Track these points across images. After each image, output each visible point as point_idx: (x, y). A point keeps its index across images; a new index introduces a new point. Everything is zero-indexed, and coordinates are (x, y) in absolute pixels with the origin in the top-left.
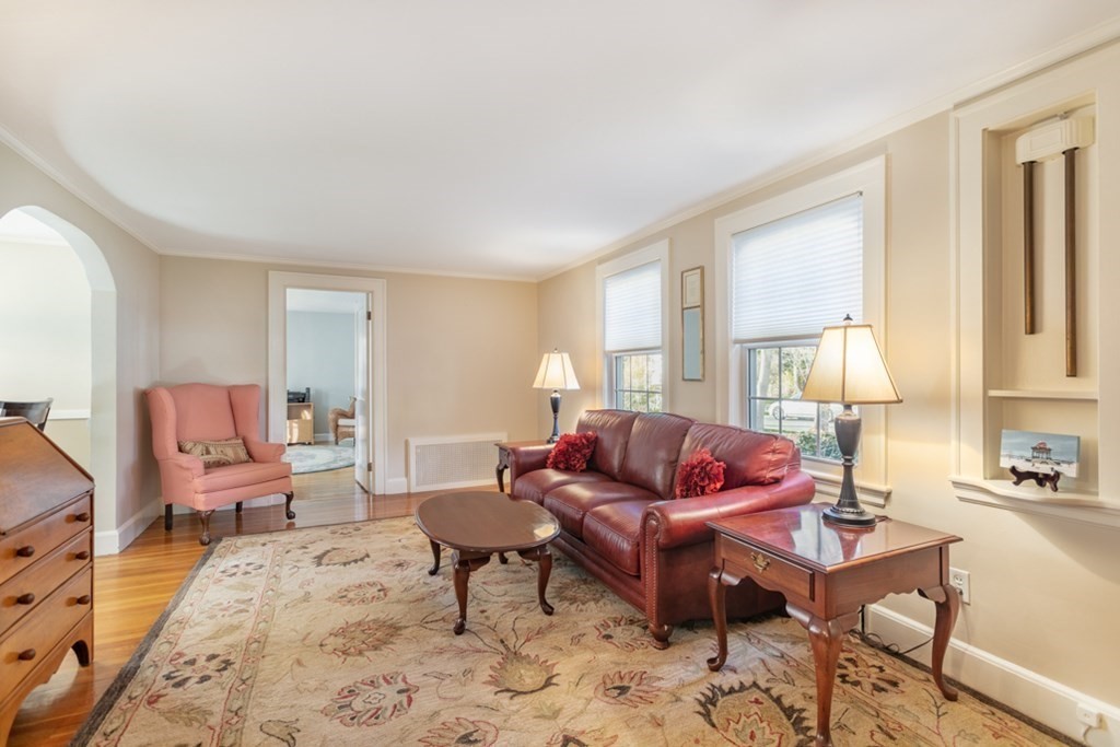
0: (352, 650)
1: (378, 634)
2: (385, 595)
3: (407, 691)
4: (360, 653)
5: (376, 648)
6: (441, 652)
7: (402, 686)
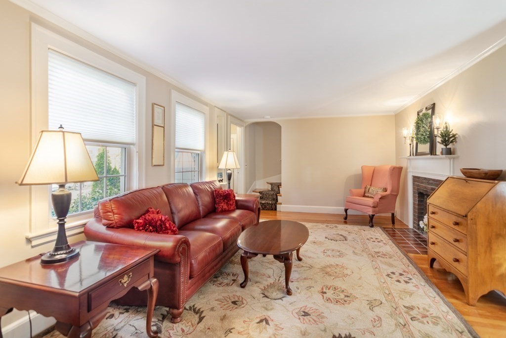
0: (340, 267)
1: (330, 270)
2: (322, 289)
3: (324, 252)
4: (337, 265)
5: (332, 265)
6: (309, 257)
7: (325, 254)
